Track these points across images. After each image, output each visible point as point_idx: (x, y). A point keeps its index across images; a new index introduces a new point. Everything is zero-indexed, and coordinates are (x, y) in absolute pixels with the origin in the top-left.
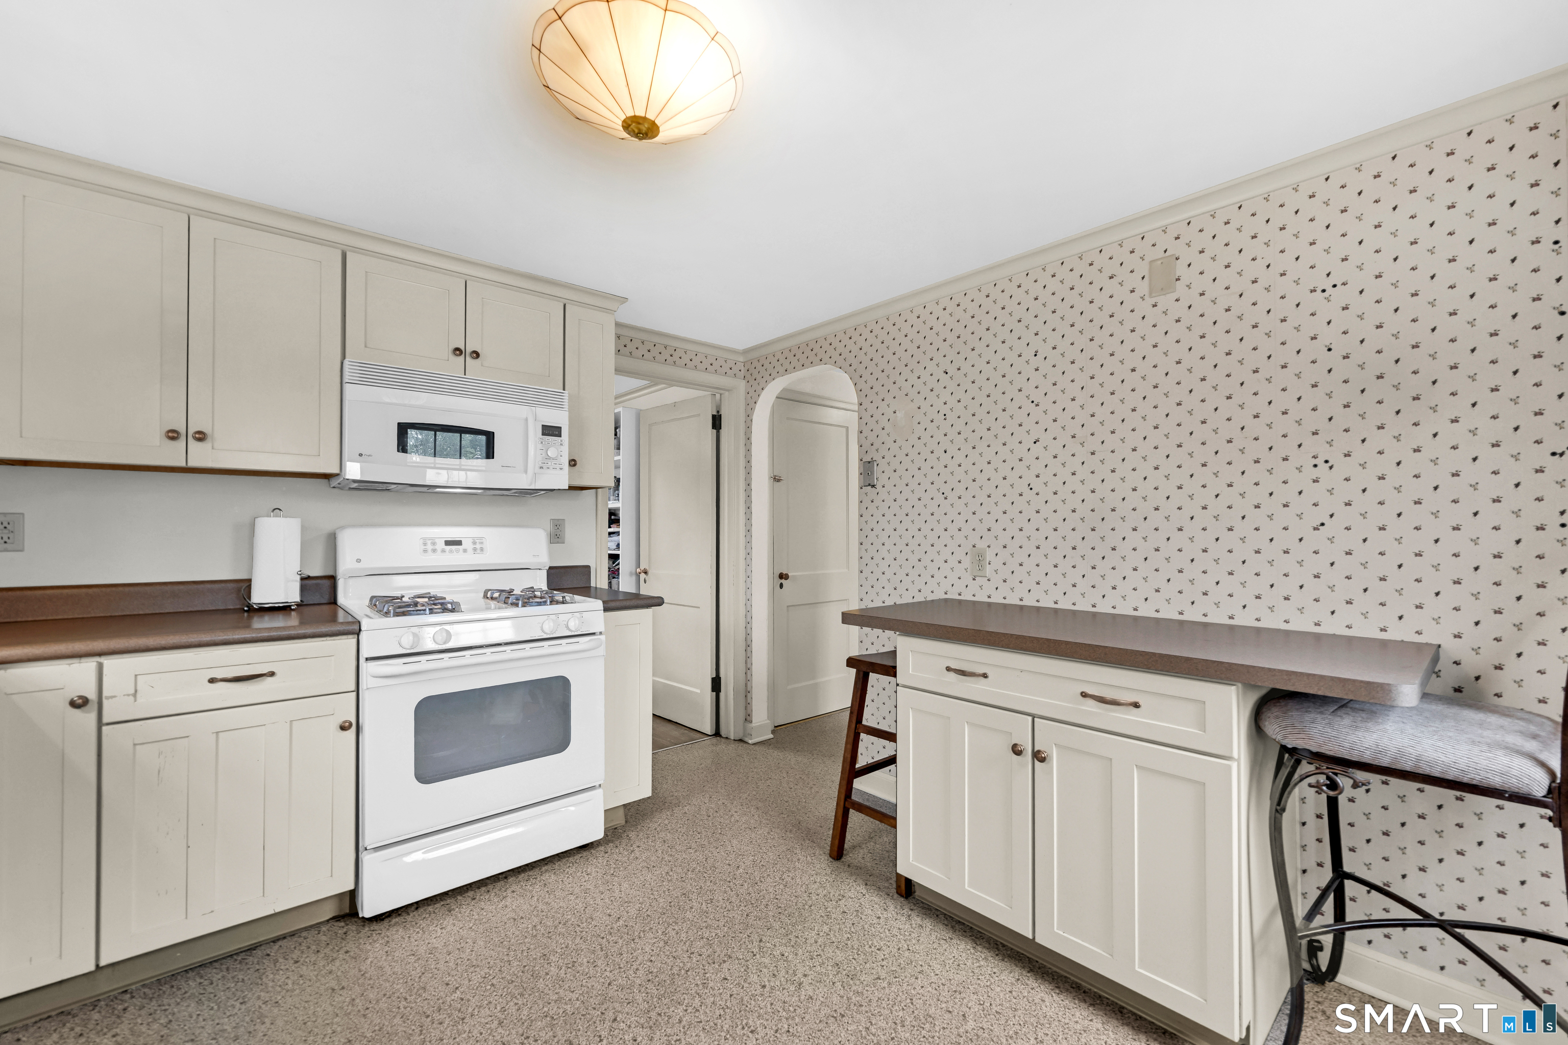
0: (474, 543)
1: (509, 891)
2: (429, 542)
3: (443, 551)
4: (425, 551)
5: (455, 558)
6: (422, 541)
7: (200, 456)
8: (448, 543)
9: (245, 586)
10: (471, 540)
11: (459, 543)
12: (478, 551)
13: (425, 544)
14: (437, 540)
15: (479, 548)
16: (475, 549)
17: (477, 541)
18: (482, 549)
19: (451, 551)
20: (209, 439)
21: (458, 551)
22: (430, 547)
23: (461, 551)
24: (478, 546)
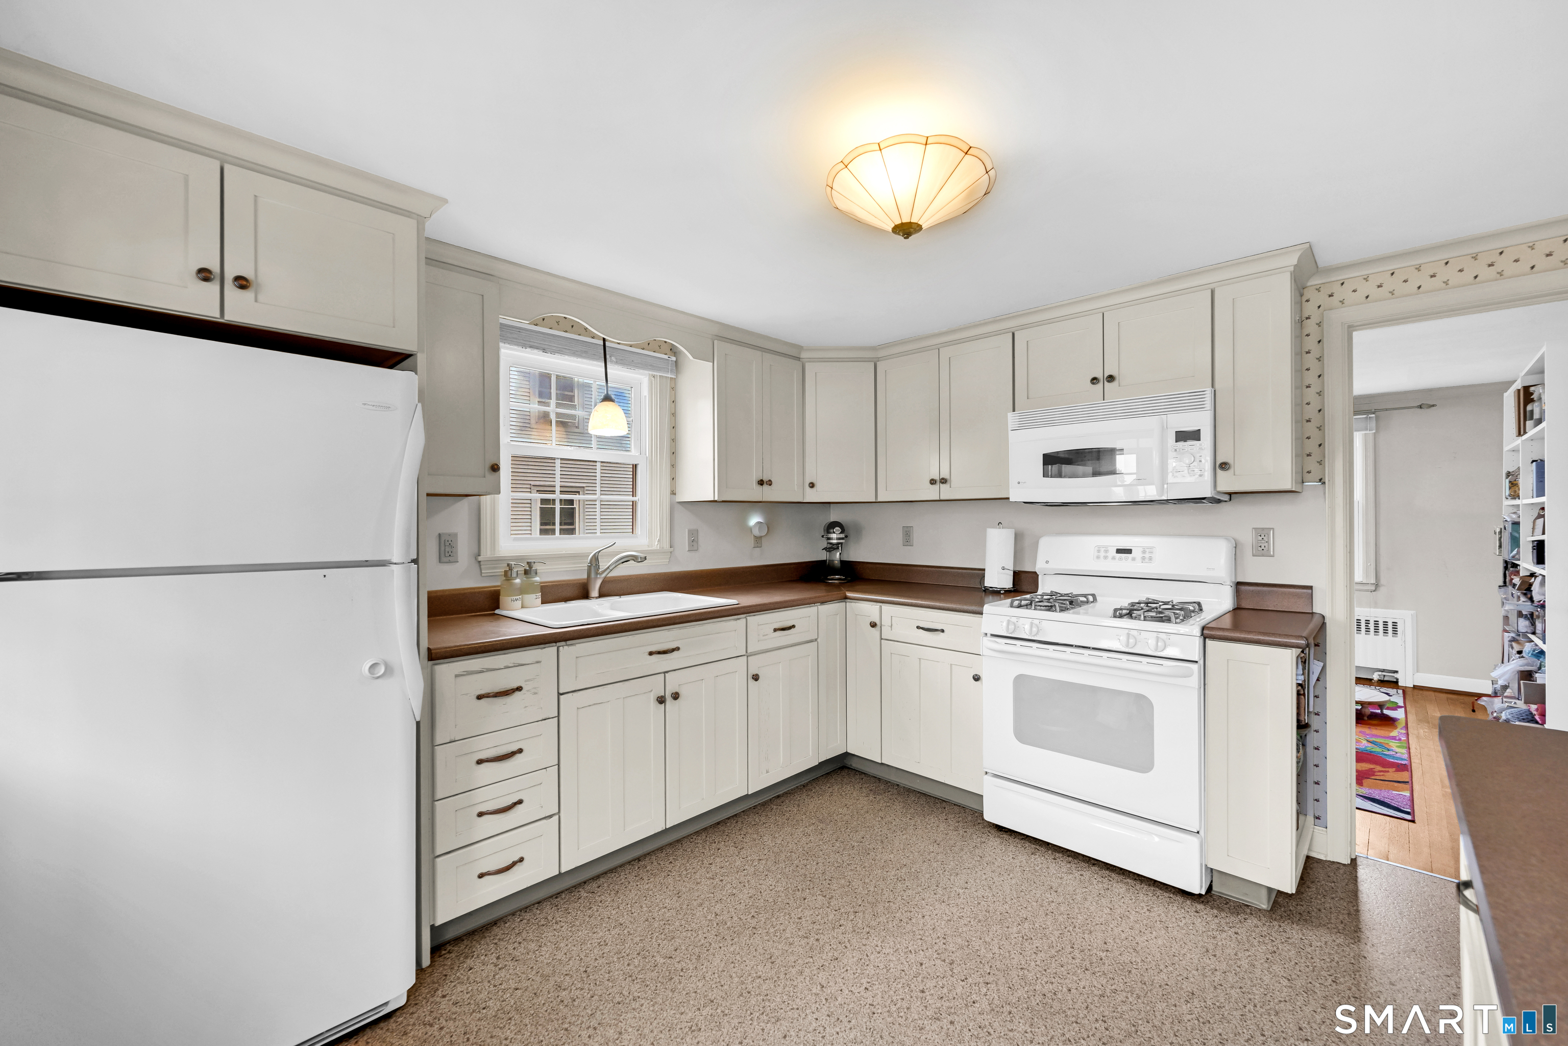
0: (1144, 552)
1: (1080, 873)
2: (1102, 550)
3: (1114, 558)
4: (1098, 557)
5: (1124, 565)
6: (1097, 548)
7: (946, 492)
8: (1119, 551)
9: (980, 573)
10: (1141, 549)
11: (1129, 551)
12: (1147, 560)
13: (1099, 551)
14: (1109, 548)
15: (1147, 557)
16: (1143, 558)
17: (1147, 550)
18: (1150, 558)
19: (1120, 559)
20: (948, 482)
21: (1126, 559)
22: (1102, 554)
23: (1130, 559)
24: (1147, 555)
